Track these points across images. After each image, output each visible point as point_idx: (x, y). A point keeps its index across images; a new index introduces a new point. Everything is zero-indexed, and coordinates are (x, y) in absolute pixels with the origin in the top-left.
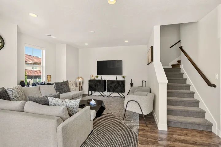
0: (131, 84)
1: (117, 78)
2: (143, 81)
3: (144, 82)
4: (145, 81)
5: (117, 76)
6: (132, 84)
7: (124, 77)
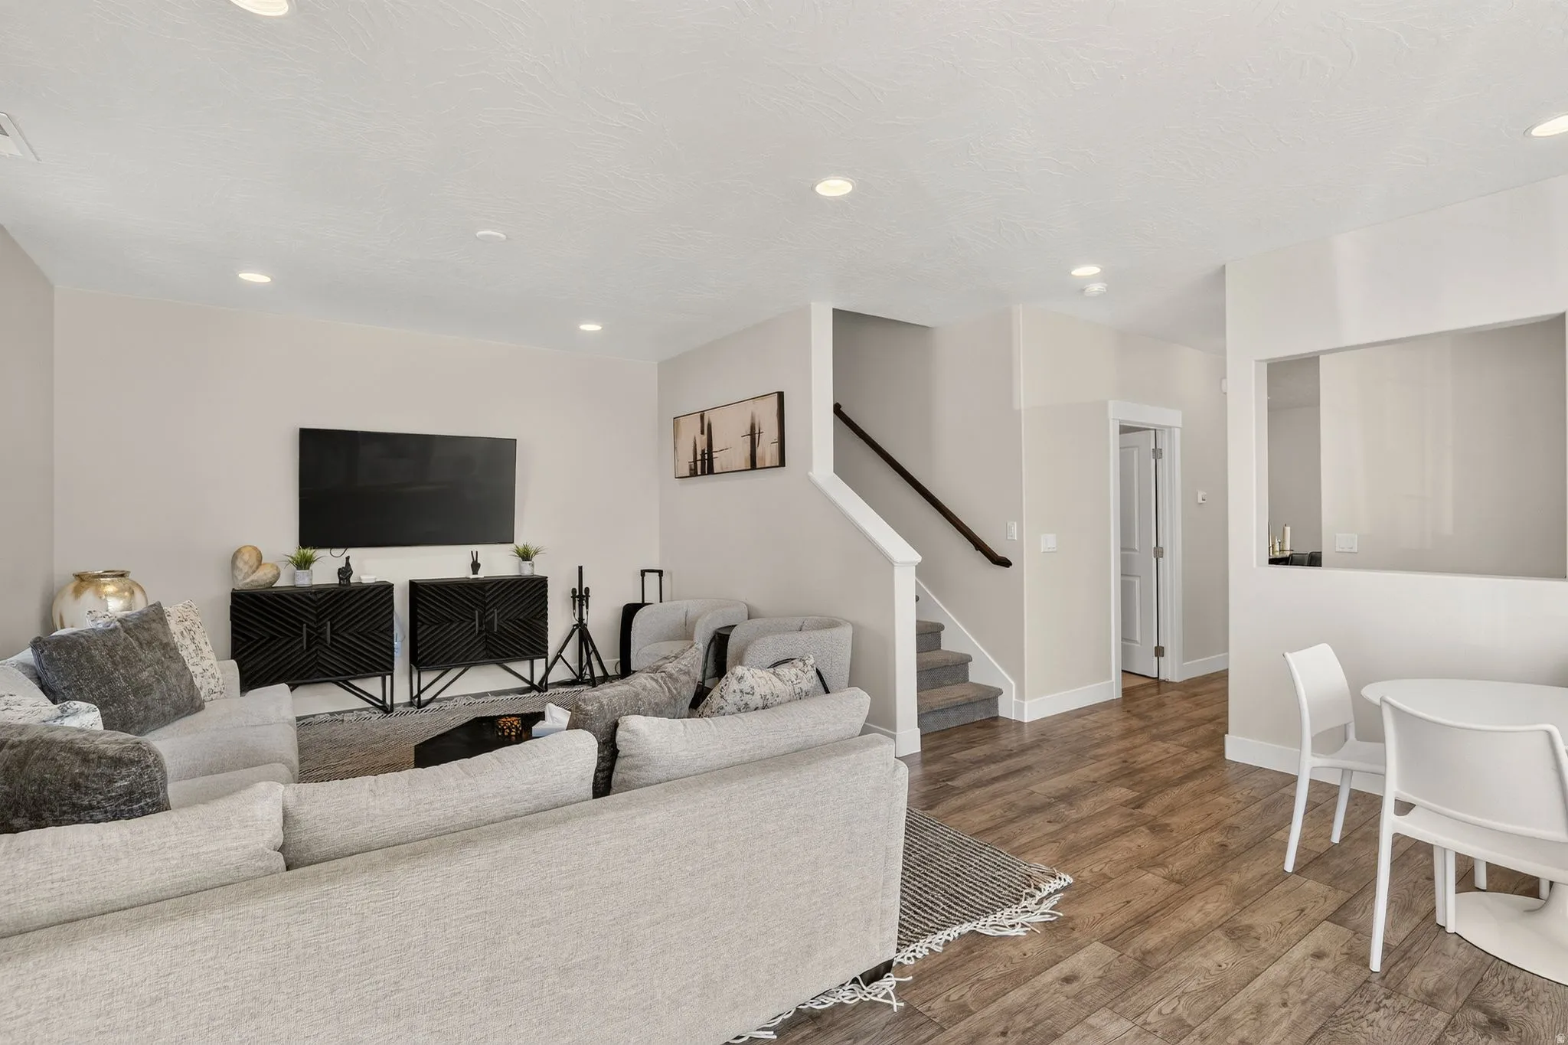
0: (581, 597)
1: (475, 566)
2: (643, 573)
3: (652, 579)
4: (661, 573)
5: (475, 548)
6: (587, 596)
7: (525, 556)
